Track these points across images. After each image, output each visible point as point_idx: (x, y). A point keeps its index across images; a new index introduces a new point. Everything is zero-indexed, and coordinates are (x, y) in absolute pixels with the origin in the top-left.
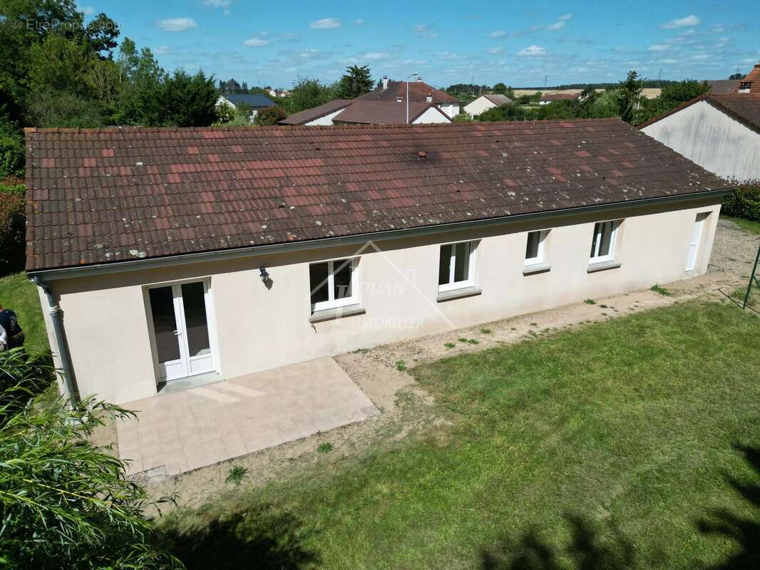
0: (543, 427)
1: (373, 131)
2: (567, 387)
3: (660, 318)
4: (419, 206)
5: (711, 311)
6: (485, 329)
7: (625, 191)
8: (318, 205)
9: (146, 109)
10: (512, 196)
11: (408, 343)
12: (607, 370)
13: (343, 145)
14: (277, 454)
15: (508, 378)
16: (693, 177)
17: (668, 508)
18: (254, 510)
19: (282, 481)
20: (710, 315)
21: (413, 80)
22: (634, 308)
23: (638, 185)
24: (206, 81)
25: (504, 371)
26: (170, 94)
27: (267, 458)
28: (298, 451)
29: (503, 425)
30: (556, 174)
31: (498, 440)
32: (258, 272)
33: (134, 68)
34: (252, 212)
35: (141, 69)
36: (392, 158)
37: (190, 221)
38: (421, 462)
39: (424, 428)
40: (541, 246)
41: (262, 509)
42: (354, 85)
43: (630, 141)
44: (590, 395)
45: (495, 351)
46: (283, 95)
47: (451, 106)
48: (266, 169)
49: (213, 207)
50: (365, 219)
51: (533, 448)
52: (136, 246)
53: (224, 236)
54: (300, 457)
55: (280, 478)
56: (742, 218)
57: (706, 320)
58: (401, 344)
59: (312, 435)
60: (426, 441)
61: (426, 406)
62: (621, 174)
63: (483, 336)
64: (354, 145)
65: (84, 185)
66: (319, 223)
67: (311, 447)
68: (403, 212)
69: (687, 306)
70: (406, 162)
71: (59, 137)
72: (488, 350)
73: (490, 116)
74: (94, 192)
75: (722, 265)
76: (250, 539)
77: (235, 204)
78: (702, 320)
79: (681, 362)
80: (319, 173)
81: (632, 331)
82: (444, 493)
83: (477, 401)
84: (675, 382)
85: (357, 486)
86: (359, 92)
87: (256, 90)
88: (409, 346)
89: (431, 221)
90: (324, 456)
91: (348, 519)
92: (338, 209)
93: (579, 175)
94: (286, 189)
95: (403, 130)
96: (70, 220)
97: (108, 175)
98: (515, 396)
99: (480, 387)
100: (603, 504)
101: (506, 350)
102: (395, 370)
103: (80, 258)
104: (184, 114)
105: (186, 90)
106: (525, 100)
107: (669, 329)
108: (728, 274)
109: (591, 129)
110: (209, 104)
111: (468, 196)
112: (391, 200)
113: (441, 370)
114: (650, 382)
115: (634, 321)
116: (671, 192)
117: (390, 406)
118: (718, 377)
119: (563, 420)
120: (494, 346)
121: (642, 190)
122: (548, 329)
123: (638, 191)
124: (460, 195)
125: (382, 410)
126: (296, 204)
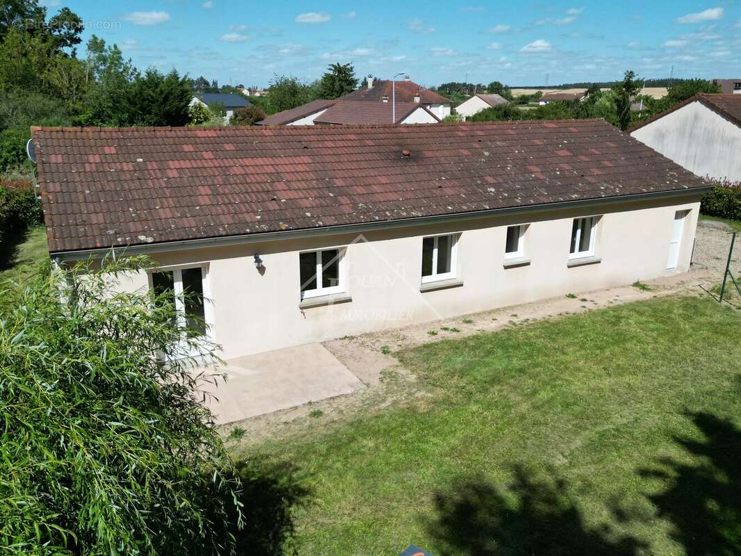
0: (514, 397)
1: (359, 131)
2: (541, 366)
3: (637, 309)
4: (403, 200)
5: (688, 304)
6: (467, 319)
7: (603, 188)
8: (307, 198)
9: (115, 109)
10: (491, 192)
11: (393, 332)
12: (580, 353)
13: (330, 144)
14: (272, 419)
15: (487, 360)
16: (671, 176)
17: (620, 457)
18: (256, 459)
19: (278, 438)
20: (686, 307)
21: (400, 79)
22: (614, 302)
23: (616, 183)
24: (180, 80)
25: (483, 354)
26: (141, 94)
27: (264, 421)
28: (291, 417)
29: (479, 396)
30: (536, 172)
31: (474, 408)
32: (252, 259)
33: (102, 67)
34: (246, 204)
35: (110, 68)
36: (376, 156)
37: (190, 212)
38: (403, 424)
39: (406, 399)
40: (522, 241)
41: (262, 458)
42: (337, 84)
43: (611, 141)
44: (562, 373)
45: (476, 337)
46: (257, 94)
47: (442, 106)
48: (257, 166)
49: (210, 199)
50: (351, 211)
51: (505, 413)
52: (144, 232)
53: (222, 225)
54: (293, 421)
55: (276, 437)
56: (735, 219)
57: (681, 312)
58: (386, 332)
59: (304, 405)
60: (408, 408)
61: (408, 382)
62: (599, 173)
63: (465, 325)
64: (340, 144)
65: (92, 179)
66: (308, 214)
67: (304, 413)
68: (387, 206)
69: (664, 300)
70: (390, 159)
71: (64, 135)
72: (469, 337)
73: (483, 117)
74: (102, 185)
75: (707, 264)
76: (253, 479)
77: (230, 197)
78: (678, 311)
79: (651, 346)
80: (308, 170)
81: (608, 320)
82: (424, 446)
83: (456, 378)
84: (641, 362)
85: (345, 441)
86: (341, 91)
87: (227, 89)
88: (394, 334)
89: (414, 213)
90: (314, 420)
91: (339, 465)
92: (326, 202)
93: (558, 173)
94: (277, 183)
95: (387, 130)
96: (83, 210)
97: (112, 170)
98: (491, 374)
99: (459, 366)
100: (562, 454)
101: (485, 337)
102: (380, 353)
103: (96, 243)
104: (156, 115)
105: (158, 90)
106: (524, 100)
107: (644, 319)
108: (711, 272)
109: (573, 129)
110: (183, 104)
111: (449, 191)
112: (376, 195)
113: (423, 353)
114: (619, 362)
115: (611, 312)
116: (647, 190)
117: (375, 382)
118: (684, 359)
119: (535, 392)
120: (475, 334)
121: (620, 188)
122: (528, 319)
123: (615, 188)
124: (442, 191)
125: (368, 385)
126: (287, 197)
